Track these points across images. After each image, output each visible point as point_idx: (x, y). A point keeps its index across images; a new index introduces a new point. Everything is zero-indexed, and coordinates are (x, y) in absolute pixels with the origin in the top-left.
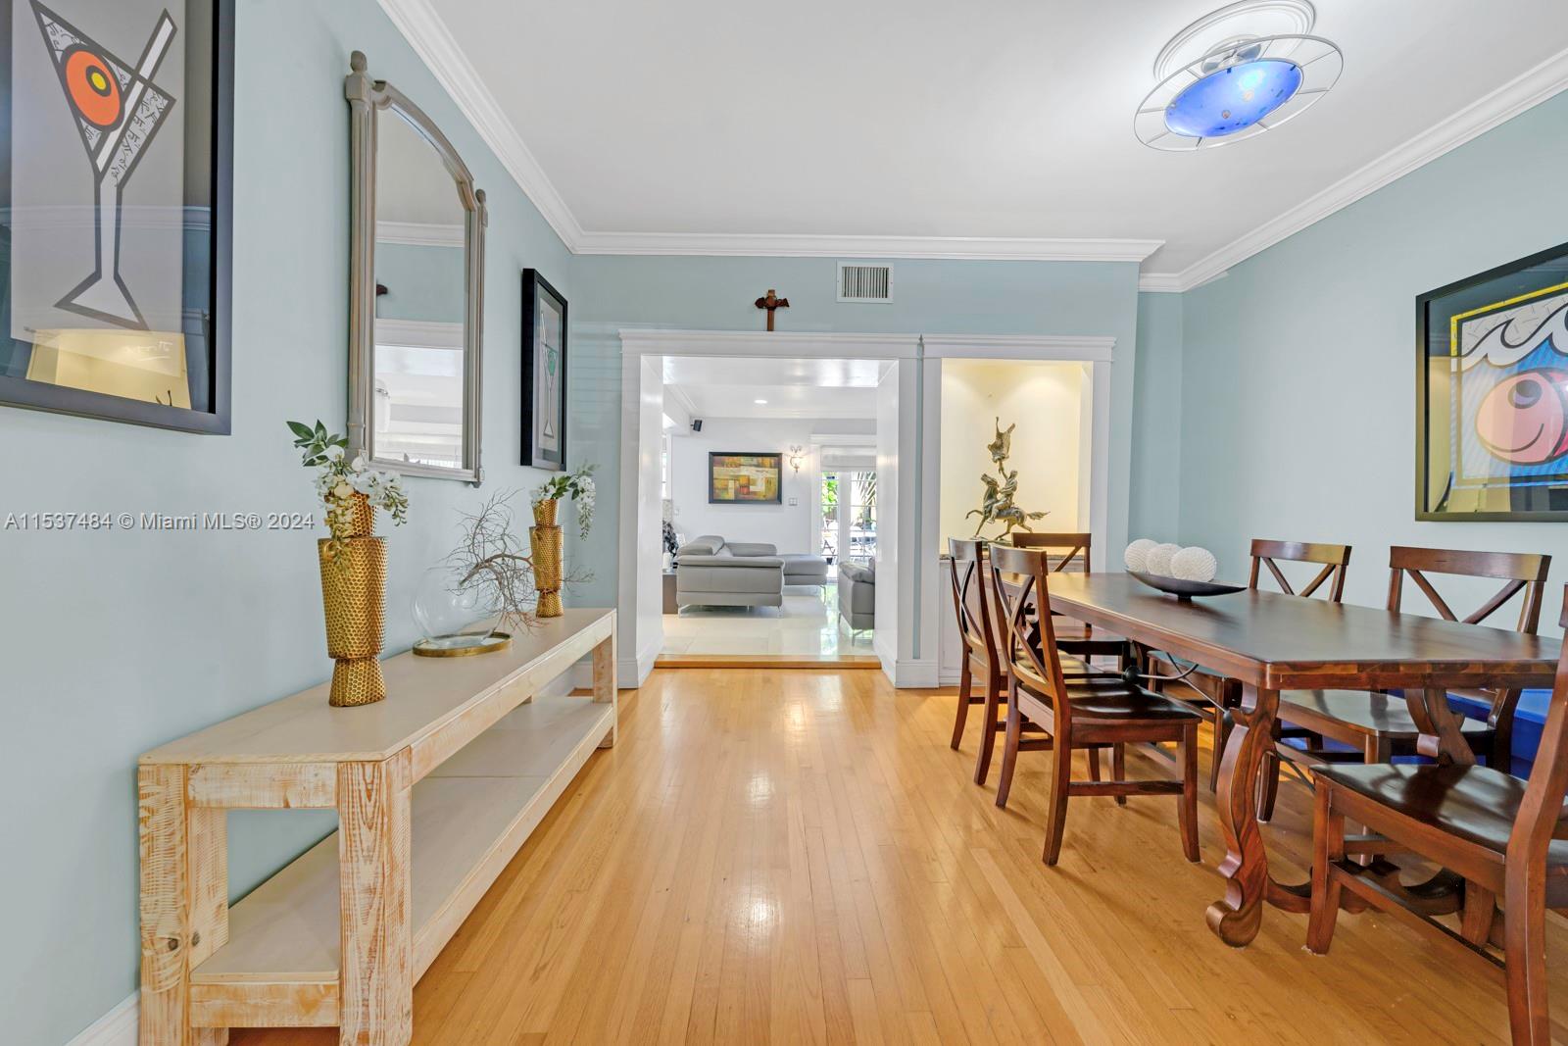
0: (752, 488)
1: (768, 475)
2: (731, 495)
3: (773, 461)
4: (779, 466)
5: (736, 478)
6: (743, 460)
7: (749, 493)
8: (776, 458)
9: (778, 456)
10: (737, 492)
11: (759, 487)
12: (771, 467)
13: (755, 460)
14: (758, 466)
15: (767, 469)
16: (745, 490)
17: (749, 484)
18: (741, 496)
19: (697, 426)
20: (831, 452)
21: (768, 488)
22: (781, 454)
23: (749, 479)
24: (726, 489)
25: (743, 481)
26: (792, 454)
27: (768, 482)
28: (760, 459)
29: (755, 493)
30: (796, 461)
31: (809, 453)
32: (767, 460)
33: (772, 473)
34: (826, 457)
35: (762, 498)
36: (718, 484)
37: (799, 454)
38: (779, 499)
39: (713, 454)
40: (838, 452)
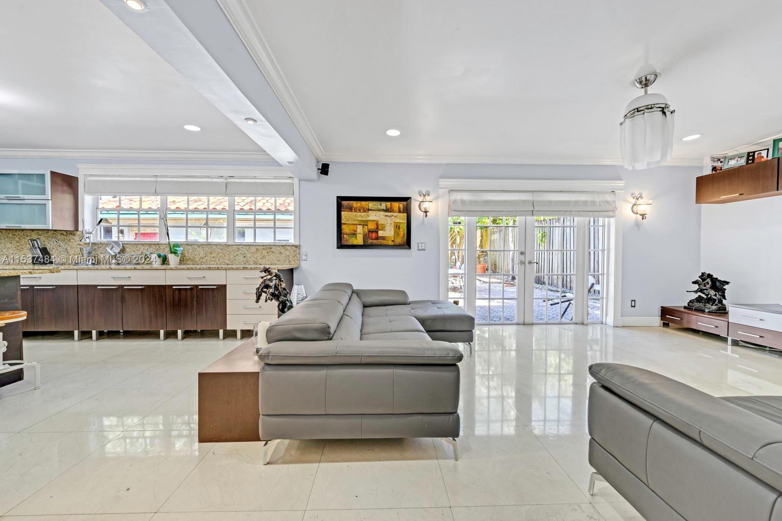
0: (381, 233)
1: (398, 220)
2: (359, 240)
3: (401, 206)
4: (407, 211)
5: (364, 223)
6: (371, 205)
7: (377, 238)
8: (405, 203)
9: (407, 199)
10: (365, 237)
11: (388, 232)
12: (400, 212)
13: (384, 205)
14: (387, 210)
15: (395, 214)
16: (374, 235)
17: (378, 228)
18: (370, 241)
19: (324, 169)
20: (459, 196)
21: (397, 233)
22: (410, 198)
23: (377, 224)
24: (354, 234)
25: (372, 226)
26: (421, 199)
27: (397, 227)
28: (389, 204)
29: (383, 238)
30: (425, 205)
31: (437, 198)
32: (396, 205)
33: (402, 218)
34: (455, 202)
35: (391, 243)
36: (345, 229)
37: (428, 198)
38: (407, 244)
39: (340, 199)
40: (466, 197)
